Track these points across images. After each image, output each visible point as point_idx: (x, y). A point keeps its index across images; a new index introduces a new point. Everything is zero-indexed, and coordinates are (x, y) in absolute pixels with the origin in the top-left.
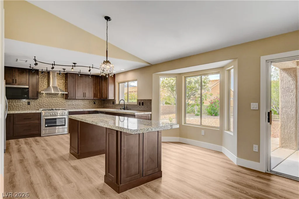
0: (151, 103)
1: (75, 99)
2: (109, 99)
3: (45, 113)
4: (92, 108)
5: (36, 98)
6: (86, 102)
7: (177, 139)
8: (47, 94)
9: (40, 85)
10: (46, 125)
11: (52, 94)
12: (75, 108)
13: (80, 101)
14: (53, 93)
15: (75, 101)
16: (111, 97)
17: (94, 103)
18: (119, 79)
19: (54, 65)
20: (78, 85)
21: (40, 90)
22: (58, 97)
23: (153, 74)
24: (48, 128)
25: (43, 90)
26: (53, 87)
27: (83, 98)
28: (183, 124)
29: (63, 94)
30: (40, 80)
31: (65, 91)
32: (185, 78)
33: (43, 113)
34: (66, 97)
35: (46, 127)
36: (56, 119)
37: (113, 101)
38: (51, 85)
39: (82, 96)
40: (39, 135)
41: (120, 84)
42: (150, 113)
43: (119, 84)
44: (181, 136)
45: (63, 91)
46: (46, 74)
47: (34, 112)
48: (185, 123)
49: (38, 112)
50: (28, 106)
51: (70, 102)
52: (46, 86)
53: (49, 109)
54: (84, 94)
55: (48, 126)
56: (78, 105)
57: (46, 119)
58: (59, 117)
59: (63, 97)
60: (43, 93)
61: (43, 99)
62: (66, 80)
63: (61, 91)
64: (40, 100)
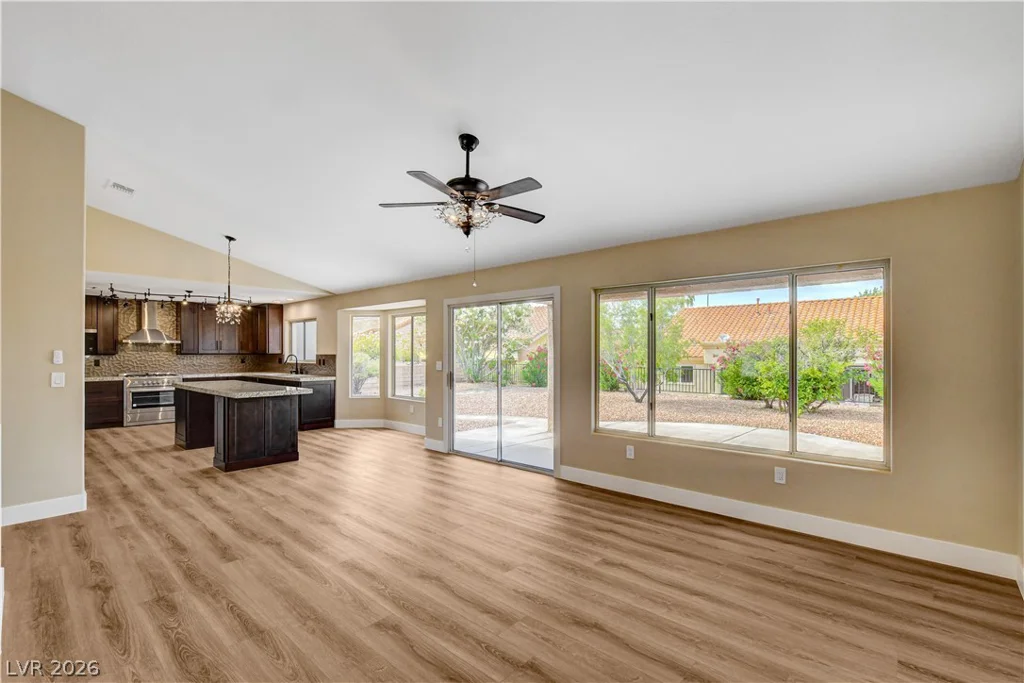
0: (335, 362)
1: (198, 354)
2: (270, 352)
3: (133, 381)
4: (238, 372)
5: (111, 351)
6: (225, 360)
7: (380, 423)
8: (136, 344)
9: (120, 327)
10: (135, 405)
11: (147, 344)
12: (198, 372)
13: (209, 357)
14: (149, 342)
15: (199, 357)
16: (273, 348)
17: (243, 362)
18: (291, 314)
19: (149, 294)
20: (203, 327)
21: (120, 337)
22: (161, 350)
23: (339, 312)
24: (139, 410)
25: (127, 337)
26: (149, 330)
27: (216, 352)
28: (390, 396)
29: (172, 345)
30: (121, 316)
31: (177, 339)
32: (394, 317)
33: (128, 382)
34: (179, 350)
35: (133, 408)
36: (158, 393)
37: (279, 358)
38: (146, 327)
39: (214, 346)
40: (120, 424)
41: (294, 325)
42: (333, 378)
43: (291, 323)
44: (386, 416)
45: (171, 339)
46: (135, 306)
47: (109, 379)
48: (394, 395)
49: (116, 379)
50: (97, 368)
51: (187, 360)
52: (134, 329)
53: (140, 373)
54: (218, 345)
55: (138, 407)
56: (205, 366)
57: (133, 393)
58: (164, 388)
59: (172, 351)
60: (127, 343)
61: (128, 355)
62: (177, 316)
63: (169, 338)
64: (120, 356)
